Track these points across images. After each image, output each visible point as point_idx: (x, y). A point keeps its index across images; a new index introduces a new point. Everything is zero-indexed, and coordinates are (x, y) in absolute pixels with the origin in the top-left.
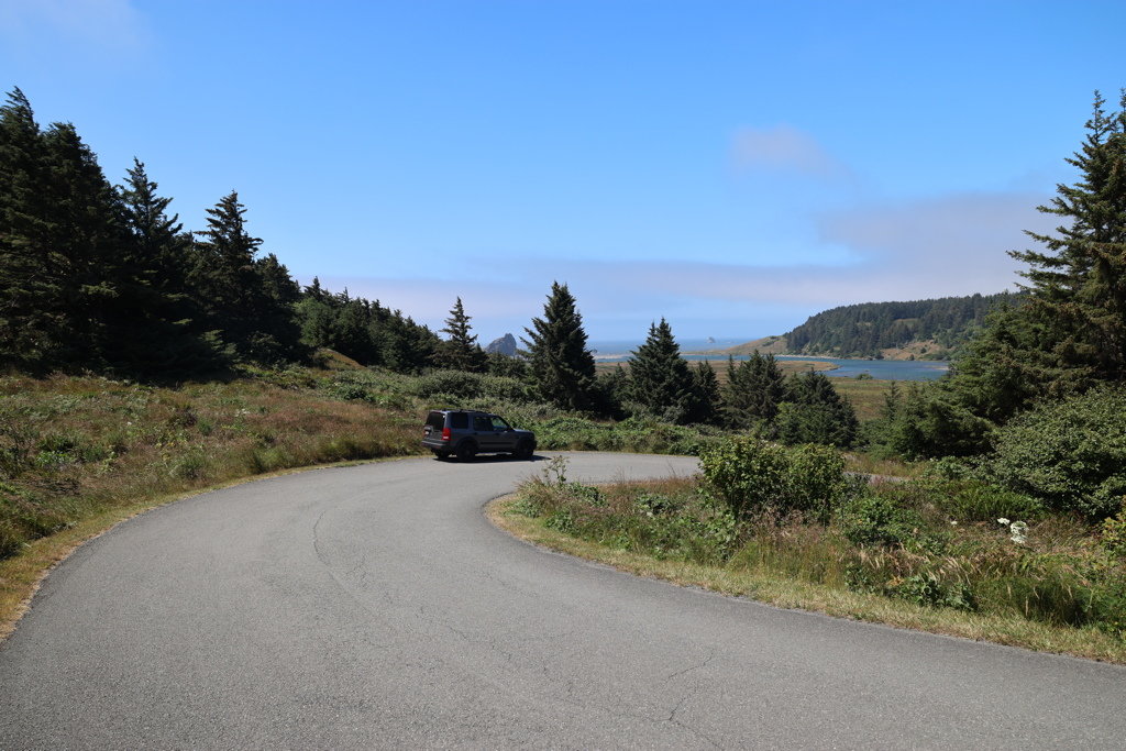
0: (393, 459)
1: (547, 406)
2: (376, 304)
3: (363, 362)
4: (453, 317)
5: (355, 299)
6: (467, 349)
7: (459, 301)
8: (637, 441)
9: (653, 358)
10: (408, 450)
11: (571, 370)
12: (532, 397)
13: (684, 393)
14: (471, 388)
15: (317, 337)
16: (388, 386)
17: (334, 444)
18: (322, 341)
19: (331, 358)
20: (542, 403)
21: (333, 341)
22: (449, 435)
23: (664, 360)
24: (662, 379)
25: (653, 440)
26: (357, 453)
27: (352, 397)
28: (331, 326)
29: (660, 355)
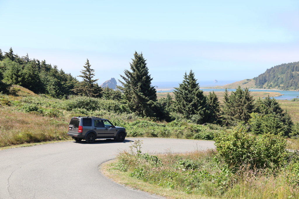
0: (52, 142)
1: (133, 114)
2: (44, 63)
3: (36, 92)
4: (85, 69)
5: (32, 59)
6: (92, 86)
7: (88, 61)
8: (178, 132)
9: (186, 90)
10: (60, 138)
11: (144, 97)
12: (125, 110)
13: (202, 108)
14: (94, 105)
15: (12, 79)
16: (50, 105)
17: (20, 135)
18: (14, 81)
19: (19, 90)
20: (129, 113)
21: (21, 81)
22: (82, 130)
23: (192, 92)
24: (190, 101)
25: (186, 132)
26: (33, 140)
27: (31, 110)
28: (20, 73)
29: (190, 89)
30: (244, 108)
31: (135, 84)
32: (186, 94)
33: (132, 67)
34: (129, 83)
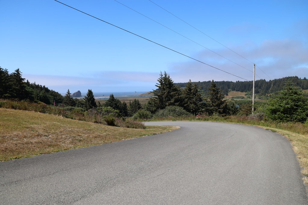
4: (67, 93)
5: (37, 84)
7: (69, 90)
29: (112, 101)
30: (137, 108)
31: (89, 102)
32: (110, 103)
33: (87, 95)
34: (86, 101)
